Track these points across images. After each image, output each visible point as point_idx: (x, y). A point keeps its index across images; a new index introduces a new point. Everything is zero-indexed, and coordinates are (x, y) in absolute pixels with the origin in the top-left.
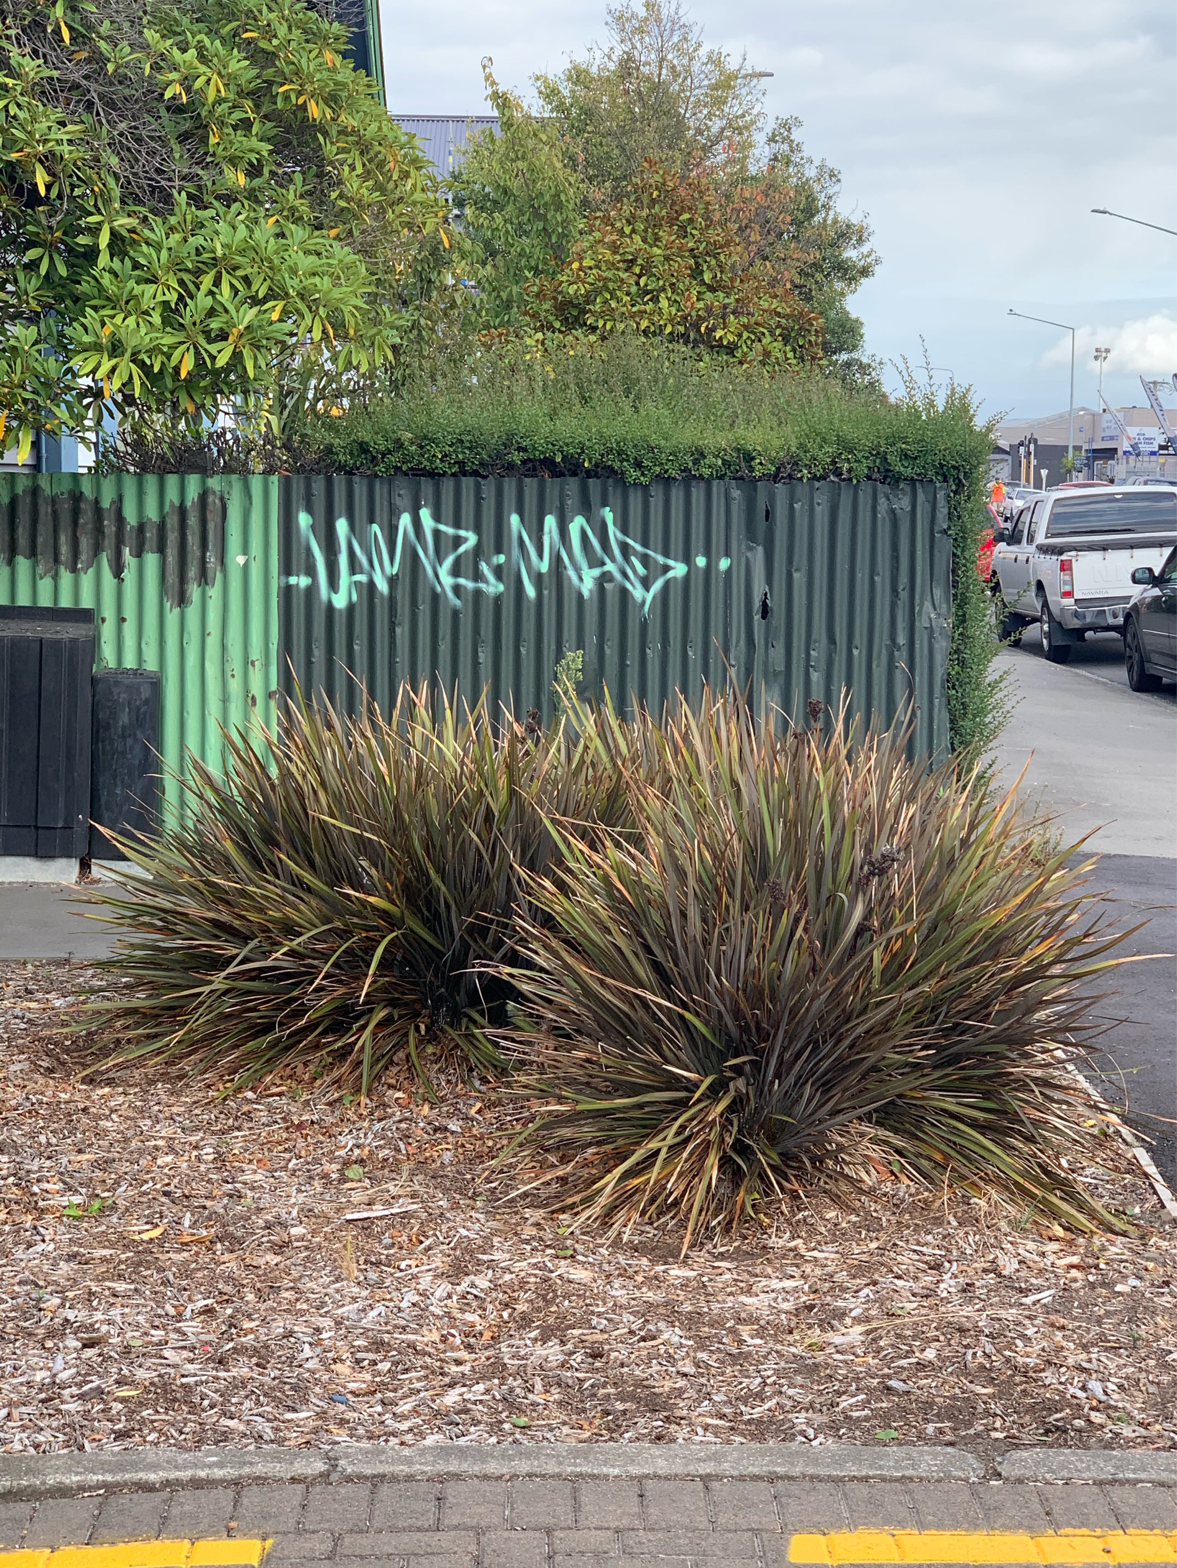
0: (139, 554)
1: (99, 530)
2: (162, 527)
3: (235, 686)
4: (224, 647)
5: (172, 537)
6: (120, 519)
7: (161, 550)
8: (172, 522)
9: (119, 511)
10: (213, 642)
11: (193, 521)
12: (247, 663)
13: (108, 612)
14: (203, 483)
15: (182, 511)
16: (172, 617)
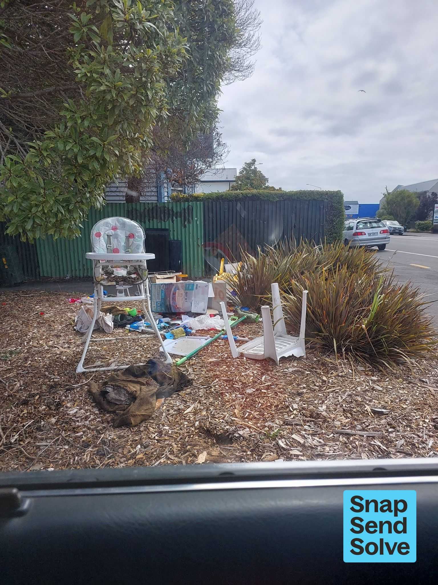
0: (176, 218)
1: (169, 214)
2: (181, 213)
3: (195, 243)
4: (193, 236)
5: (183, 214)
6: (173, 211)
7: (181, 217)
8: (183, 211)
9: (173, 209)
10: (191, 235)
11: (187, 211)
12: (198, 239)
13: (171, 229)
14: (188, 204)
15: (184, 209)
16: (183, 230)
